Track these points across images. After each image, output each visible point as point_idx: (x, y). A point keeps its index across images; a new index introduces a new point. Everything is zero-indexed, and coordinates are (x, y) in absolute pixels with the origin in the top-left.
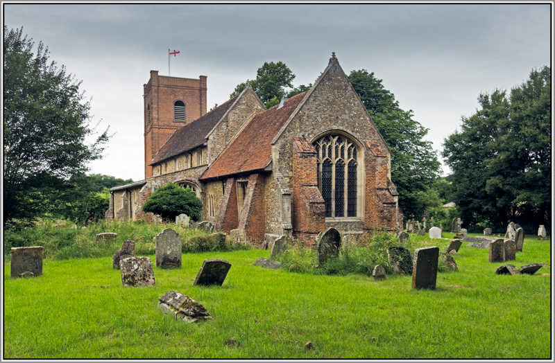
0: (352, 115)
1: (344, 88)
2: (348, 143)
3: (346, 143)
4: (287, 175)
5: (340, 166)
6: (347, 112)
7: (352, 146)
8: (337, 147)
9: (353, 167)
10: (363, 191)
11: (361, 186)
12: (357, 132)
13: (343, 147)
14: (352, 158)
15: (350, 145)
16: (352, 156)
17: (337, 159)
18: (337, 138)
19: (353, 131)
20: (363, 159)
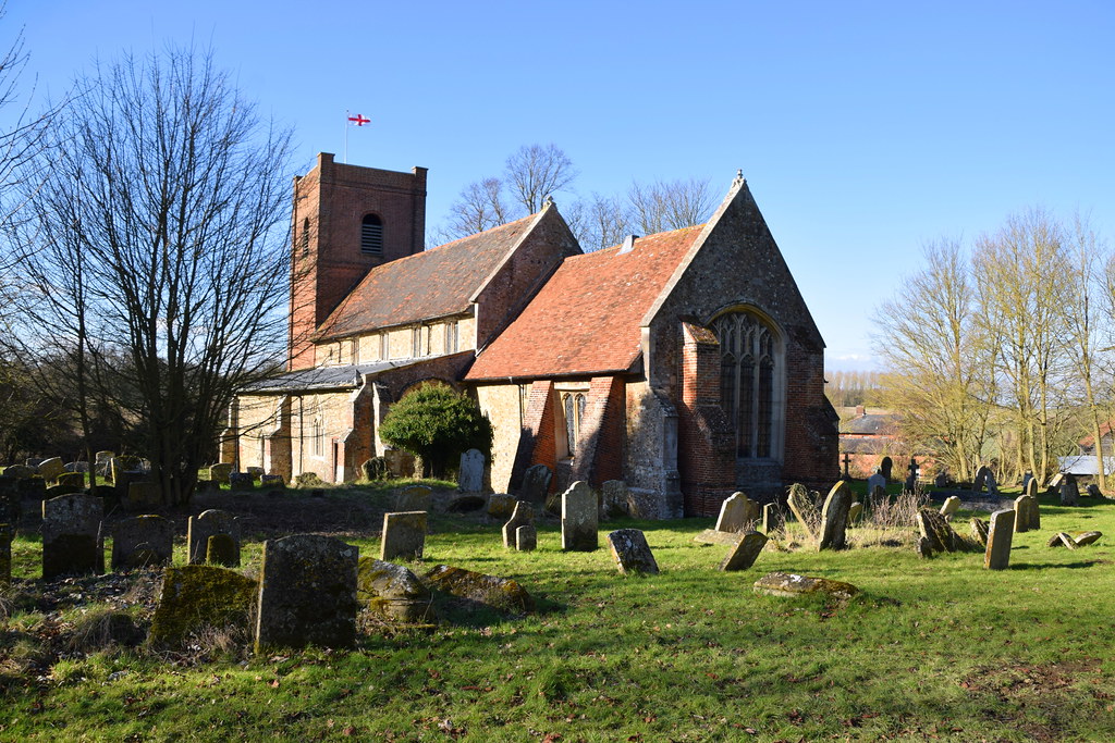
0: (768, 278)
1: (756, 231)
2: (761, 327)
3: (757, 328)
4: (666, 382)
5: (747, 365)
6: (760, 273)
7: (766, 332)
8: (743, 334)
9: (767, 369)
10: (782, 413)
11: (780, 402)
12: (776, 308)
13: (752, 334)
14: (766, 354)
15: (763, 330)
16: (766, 350)
17: (744, 355)
18: (744, 317)
19: (769, 307)
20: (783, 356)
